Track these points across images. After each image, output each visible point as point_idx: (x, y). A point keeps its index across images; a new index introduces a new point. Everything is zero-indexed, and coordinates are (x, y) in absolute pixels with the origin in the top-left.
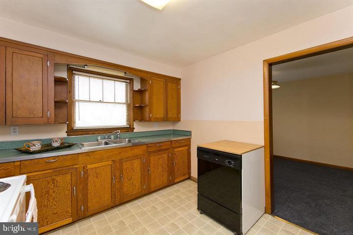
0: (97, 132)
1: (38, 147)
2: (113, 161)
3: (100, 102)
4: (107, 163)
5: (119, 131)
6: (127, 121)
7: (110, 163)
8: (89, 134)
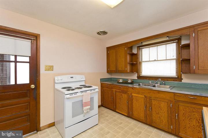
0: (151, 79)
1: (121, 81)
2: (145, 96)
3: (155, 60)
4: (141, 96)
5: (160, 79)
6: (176, 73)
7: (143, 96)
8: (146, 79)
